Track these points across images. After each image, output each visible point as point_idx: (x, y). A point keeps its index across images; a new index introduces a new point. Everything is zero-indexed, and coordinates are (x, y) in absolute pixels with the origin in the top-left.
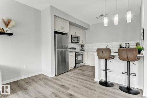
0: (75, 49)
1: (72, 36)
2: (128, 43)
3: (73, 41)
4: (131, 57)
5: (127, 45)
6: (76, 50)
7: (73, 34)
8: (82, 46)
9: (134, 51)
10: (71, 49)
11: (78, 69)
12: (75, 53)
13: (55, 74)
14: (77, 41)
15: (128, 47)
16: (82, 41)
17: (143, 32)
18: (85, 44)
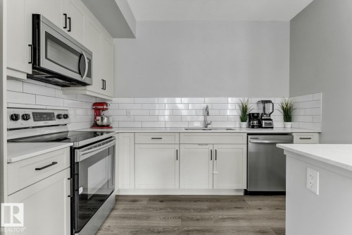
0: (62, 121)
2: (271, 102)
5: (265, 108)
8: (99, 107)
10: (31, 122)
14: (81, 74)
15: (270, 114)
16: (104, 82)
18: (114, 99)
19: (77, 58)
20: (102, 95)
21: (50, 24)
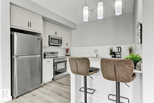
0: (57, 54)
1: (50, 37)
2: (120, 47)
3: (51, 44)
4: (121, 76)
5: (118, 50)
6: (59, 56)
7: (53, 35)
8: (67, 50)
9: (127, 64)
10: (50, 54)
11: (56, 82)
12: (54, 60)
13: (12, 95)
14: (59, 44)
15: (120, 52)
16: (67, 44)
17: (141, 30)
18: (72, 48)
19: (58, 41)
20: (67, 47)
21: (52, 36)
